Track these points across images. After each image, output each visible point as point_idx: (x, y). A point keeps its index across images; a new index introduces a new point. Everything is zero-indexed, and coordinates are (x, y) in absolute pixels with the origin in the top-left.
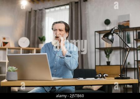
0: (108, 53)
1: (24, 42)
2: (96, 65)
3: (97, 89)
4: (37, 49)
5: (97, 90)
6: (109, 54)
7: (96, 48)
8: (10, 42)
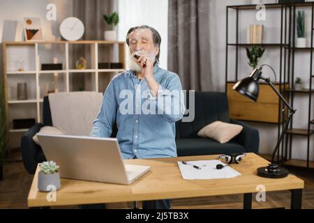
0: (254, 56)
1: (72, 29)
2: (228, 80)
3: (227, 140)
4: (101, 42)
5: (227, 143)
6: (256, 57)
7: (227, 44)
8: (41, 30)
